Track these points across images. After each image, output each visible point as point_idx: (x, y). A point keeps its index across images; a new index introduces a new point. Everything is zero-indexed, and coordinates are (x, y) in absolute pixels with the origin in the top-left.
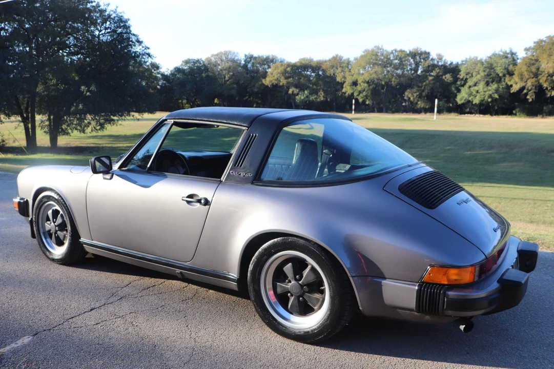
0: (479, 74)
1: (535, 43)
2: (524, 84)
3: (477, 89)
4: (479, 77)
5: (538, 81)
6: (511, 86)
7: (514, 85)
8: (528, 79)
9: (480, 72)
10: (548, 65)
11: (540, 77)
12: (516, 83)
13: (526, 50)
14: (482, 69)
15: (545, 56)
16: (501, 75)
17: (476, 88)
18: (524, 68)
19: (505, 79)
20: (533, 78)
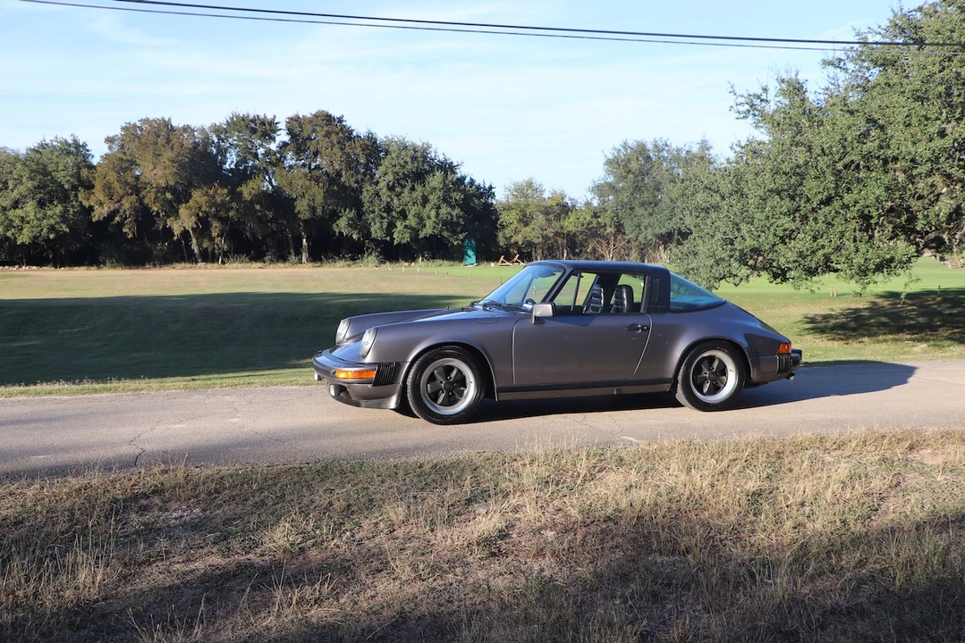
0: (21, 183)
1: (123, 129)
2: (116, 206)
3: (23, 215)
4: (22, 189)
5: (141, 201)
6: (91, 209)
7: (96, 207)
8: (123, 196)
9: (24, 180)
10: (155, 171)
11: (143, 193)
12: (101, 204)
13: (110, 140)
14: (26, 174)
15: (149, 156)
16: (66, 187)
17: (19, 212)
18: (112, 177)
19: (76, 196)
20: (131, 194)
